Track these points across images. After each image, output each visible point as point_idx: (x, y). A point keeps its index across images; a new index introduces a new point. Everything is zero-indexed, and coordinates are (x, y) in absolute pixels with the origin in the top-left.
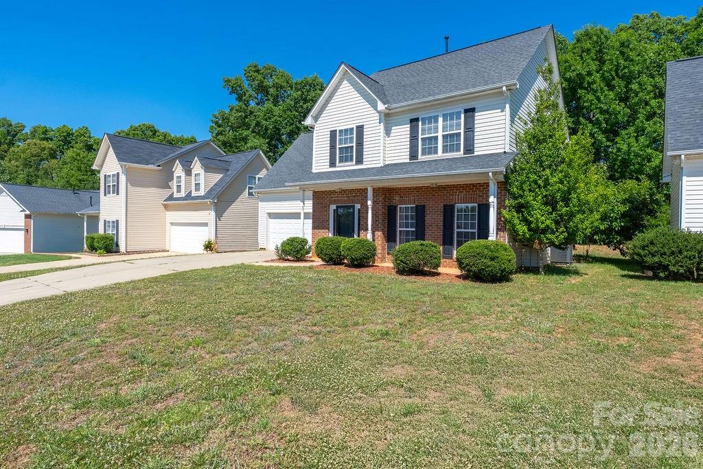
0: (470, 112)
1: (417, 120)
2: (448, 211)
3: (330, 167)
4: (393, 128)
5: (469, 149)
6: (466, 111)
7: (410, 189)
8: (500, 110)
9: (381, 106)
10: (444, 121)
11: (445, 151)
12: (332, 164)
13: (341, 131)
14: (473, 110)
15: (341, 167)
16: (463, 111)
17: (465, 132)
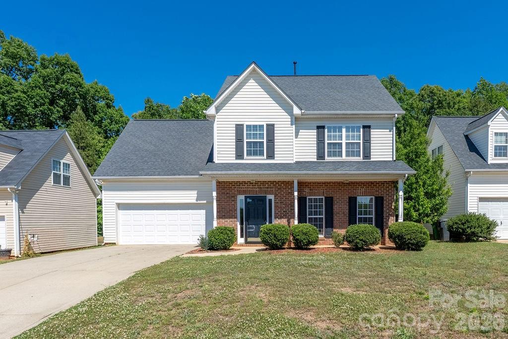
0: (367, 128)
1: (323, 127)
2: (352, 201)
3: (237, 159)
4: (301, 131)
5: (367, 155)
6: (364, 127)
7: (319, 183)
8: (388, 130)
9: (296, 111)
10: (346, 131)
11: (347, 155)
12: (239, 156)
13: (247, 126)
14: (369, 127)
15: (248, 160)
16: (362, 127)
17: (363, 143)
